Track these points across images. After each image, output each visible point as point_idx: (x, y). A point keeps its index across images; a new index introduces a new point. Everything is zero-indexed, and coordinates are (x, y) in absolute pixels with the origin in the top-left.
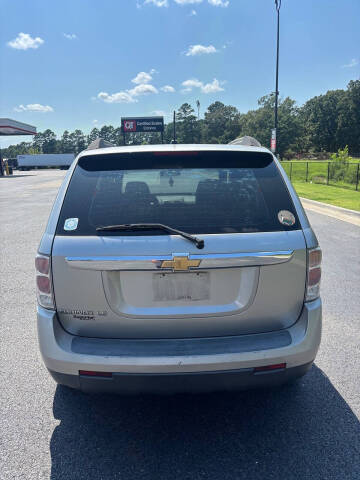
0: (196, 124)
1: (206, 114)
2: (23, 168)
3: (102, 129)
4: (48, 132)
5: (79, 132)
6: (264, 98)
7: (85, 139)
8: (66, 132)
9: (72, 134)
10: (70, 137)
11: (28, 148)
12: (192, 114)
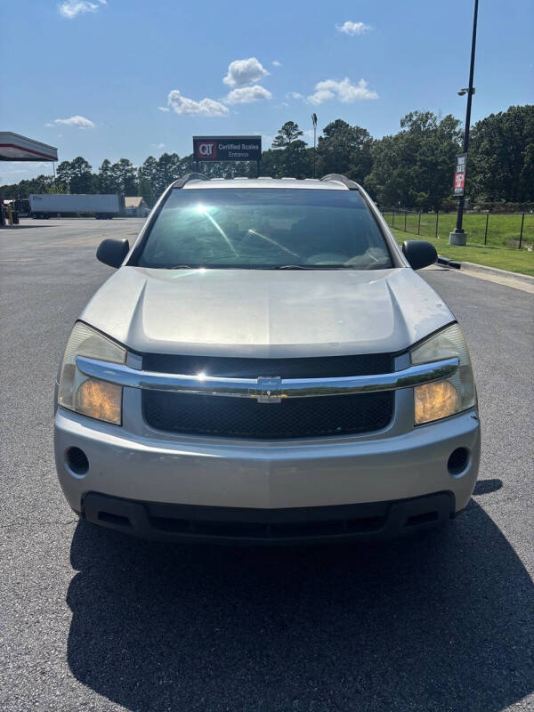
0: (306, 153)
1: (320, 139)
2: (38, 215)
3: (161, 159)
4: (80, 161)
5: (125, 162)
6: (411, 115)
7: (135, 173)
8: (107, 162)
9: (115, 165)
10: (112, 169)
11: (50, 185)
12: (300, 138)
